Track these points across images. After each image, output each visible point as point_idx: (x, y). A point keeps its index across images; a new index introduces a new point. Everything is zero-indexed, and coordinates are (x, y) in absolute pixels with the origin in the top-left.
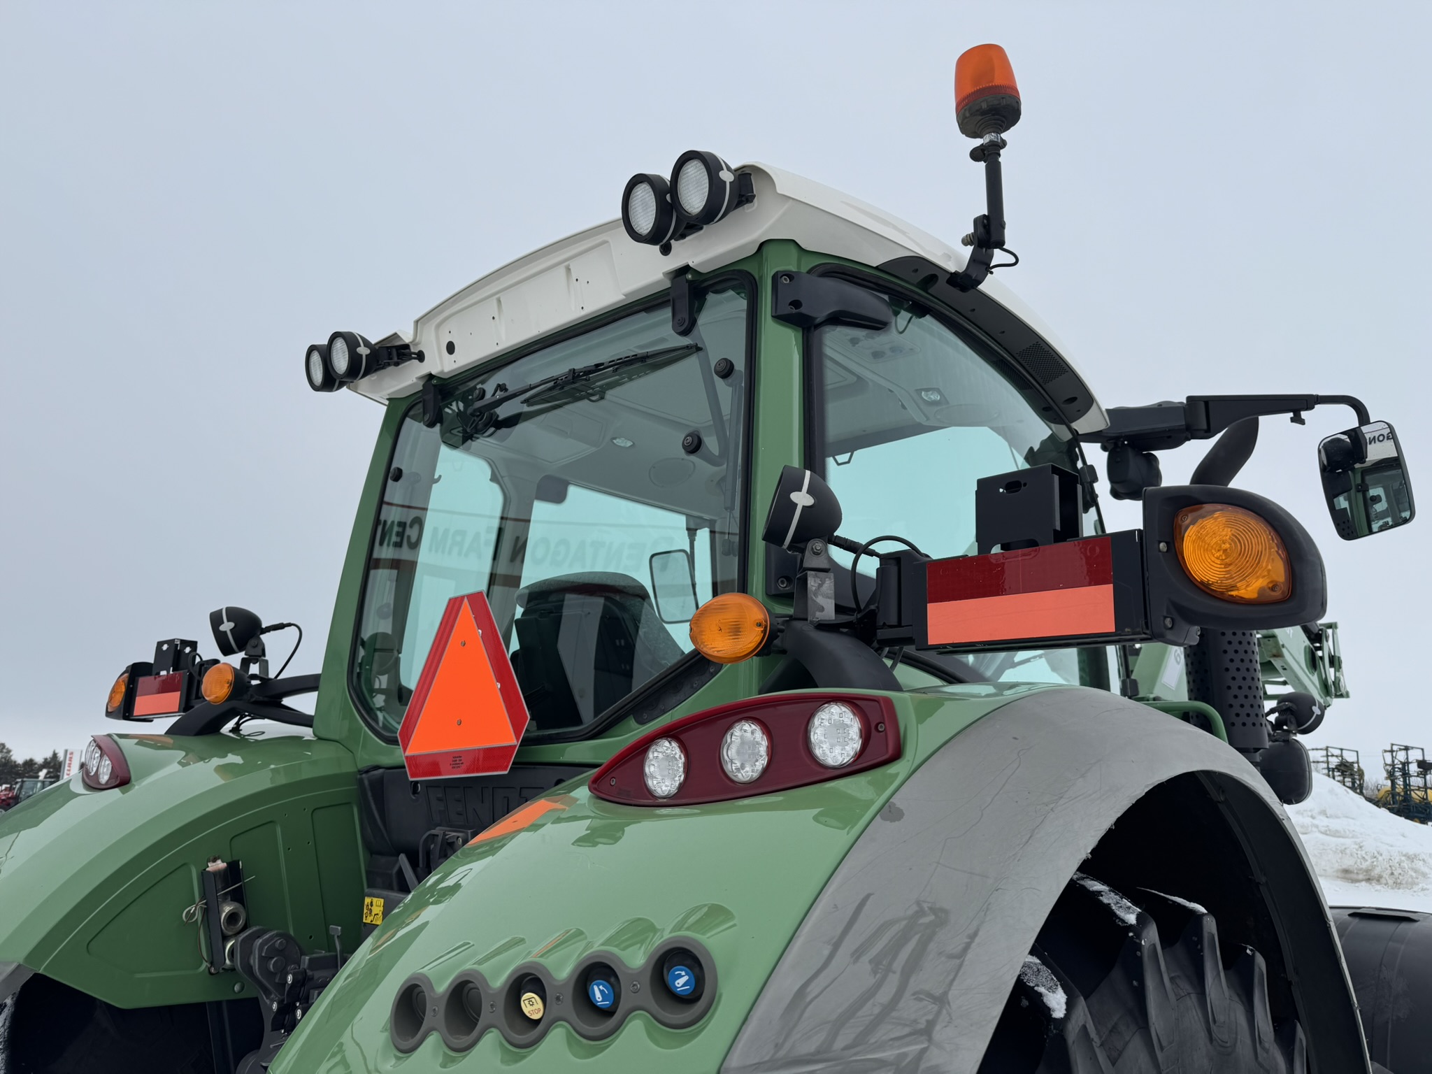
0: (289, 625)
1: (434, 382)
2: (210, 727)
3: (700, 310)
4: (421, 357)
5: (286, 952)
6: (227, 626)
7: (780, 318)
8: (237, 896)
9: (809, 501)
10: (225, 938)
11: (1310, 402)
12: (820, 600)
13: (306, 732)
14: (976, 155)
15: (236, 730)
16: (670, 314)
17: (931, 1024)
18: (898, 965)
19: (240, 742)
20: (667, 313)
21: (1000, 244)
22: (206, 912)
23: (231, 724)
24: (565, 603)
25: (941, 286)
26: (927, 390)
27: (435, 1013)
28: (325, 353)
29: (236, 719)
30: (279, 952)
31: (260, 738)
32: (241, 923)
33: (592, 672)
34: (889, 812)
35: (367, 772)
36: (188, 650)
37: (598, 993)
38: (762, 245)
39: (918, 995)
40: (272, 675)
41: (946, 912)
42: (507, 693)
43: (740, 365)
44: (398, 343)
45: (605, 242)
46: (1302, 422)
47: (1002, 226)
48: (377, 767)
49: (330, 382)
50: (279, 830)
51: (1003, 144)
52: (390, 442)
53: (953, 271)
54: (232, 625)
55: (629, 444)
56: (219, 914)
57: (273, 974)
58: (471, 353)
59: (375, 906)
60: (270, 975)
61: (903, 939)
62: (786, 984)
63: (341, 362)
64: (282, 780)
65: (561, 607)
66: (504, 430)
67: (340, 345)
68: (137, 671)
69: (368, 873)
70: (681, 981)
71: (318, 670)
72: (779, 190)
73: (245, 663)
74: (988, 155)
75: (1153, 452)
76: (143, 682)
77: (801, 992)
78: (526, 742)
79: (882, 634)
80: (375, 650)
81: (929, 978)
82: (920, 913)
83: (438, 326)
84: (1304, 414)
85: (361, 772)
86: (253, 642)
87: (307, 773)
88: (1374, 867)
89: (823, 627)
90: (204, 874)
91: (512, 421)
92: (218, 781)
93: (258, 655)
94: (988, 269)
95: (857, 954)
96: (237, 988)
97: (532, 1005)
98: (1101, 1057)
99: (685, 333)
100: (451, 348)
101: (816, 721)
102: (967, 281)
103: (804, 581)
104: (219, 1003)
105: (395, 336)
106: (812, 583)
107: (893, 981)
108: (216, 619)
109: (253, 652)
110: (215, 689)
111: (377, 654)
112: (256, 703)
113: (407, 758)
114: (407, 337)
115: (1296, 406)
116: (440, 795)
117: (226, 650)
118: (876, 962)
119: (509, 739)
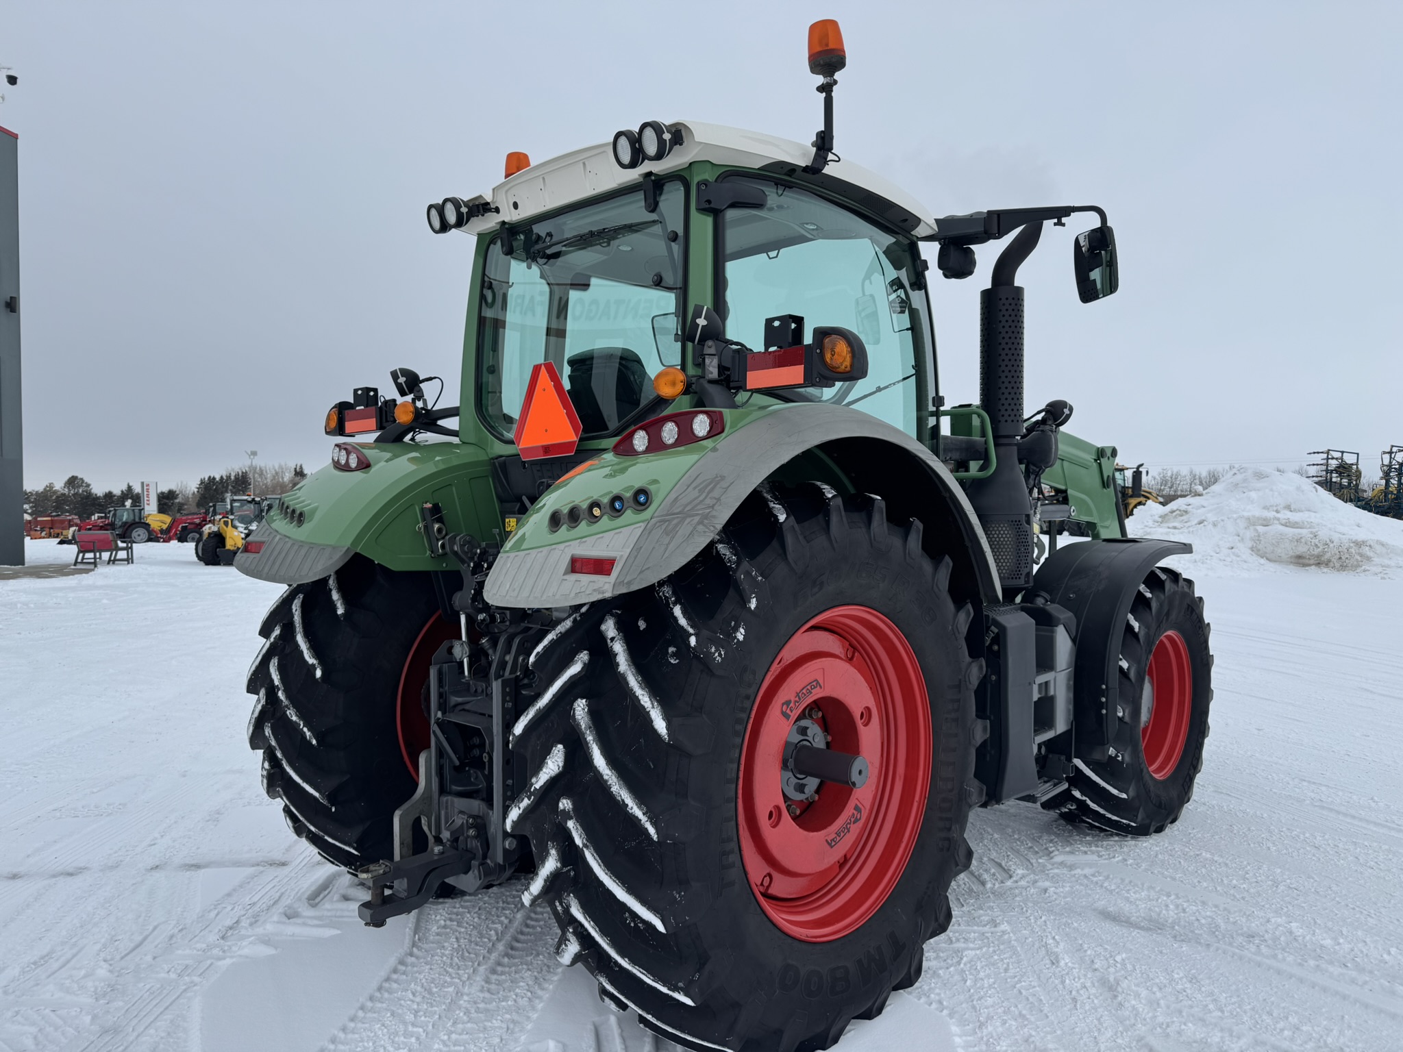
0: (435, 378)
1: (507, 226)
2: (399, 439)
3: (661, 194)
4: (497, 210)
5: (471, 543)
6: (402, 380)
7: (701, 210)
8: (440, 520)
9: (705, 323)
10: (438, 540)
11: (1067, 211)
12: (711, 369)
13: (455, 440)
14: (821, 89)
15: (413, 439)
16: (643, 197)
17: (714, 505)
18: (706, 491)
19: (415, 446)
20: (641, 195)
21: (830, 149)
22: (426, 527)
23: (409, 436)
24: (594, 366)
25: (799, 172)
26: (807, 224)
27: (564, 519)
28: (440, 209)
29: (412, 433)
30: (469, 542)
31: (426, 443)
32: (444, 532)
33: (615, 402)
34: (714, 449)
35: (497, 458)
36: (372, 393)
37: (617, 505)
38: (691, 164)
39: (711, 498)
40: (429, 408)
41: (724, 477)
42: (569, 415)
43: (681, 232)
44: (483, 202)
45: (604, 152)
46: (1063, 225)
47: (831, 138)
48: (501, 456)
49: (445, 227)
50: (454, 489)
51: (835, 82)
52: (481, 261)
53: (804, 165)
54: (404, 379)
55: (629, 249)
56: (433, 528)
57: (467, 553)
58: (528, 210)
59: (511, 522)
60: (466, 553)
61: (709, 484)
62: (673, 496)
63: (451, 217)
64: (442, 467)
65: (591, 368)
66: (552, 260)
67: (449, 207)
68: (342, 408)
69: (501, 512)
70: (642, 499)
71: (458, 404)
72: (696, 140)
73: (414, 401)
74: (826, 89)
75: (971, 246)
76: (348, 413)
77: (677, 497)
78: (581, 440)
79: (732, 385)
80: (489, 392)
81: (716, 494)
82: (717, 477)
83: (507, 192)
84: (1064, 220)
85: (493, 459)
86: (416, 389)
87: (455, 462)
88: (1324, 553)
89: (711, 382)
90: (422, 510)
91: (557, 255)
92: (413, 467)
93: (420, 396)
94: (826, 162)
95: (695, 488)
96: (444, 565)
97: (596, 512)
98: (801, 538)
99: (653, 211)
100: (516, 206)
101: (695, 421)
102: (814, 170)
103: (704, 359)
104: (436, 572)
105: (481, 196)
106: (707, 361)
107: (704, 495)
108: (394, 375)
109: (418, 394)
110: (403, 417)
111: (490, 395)
112: (426, 424)
113: (520, 449)
114: (488, 198)
115: (1060, 214)
116: (539, 468)
117: (403, 394)
118: (700, 491)
119: (573, 437)
